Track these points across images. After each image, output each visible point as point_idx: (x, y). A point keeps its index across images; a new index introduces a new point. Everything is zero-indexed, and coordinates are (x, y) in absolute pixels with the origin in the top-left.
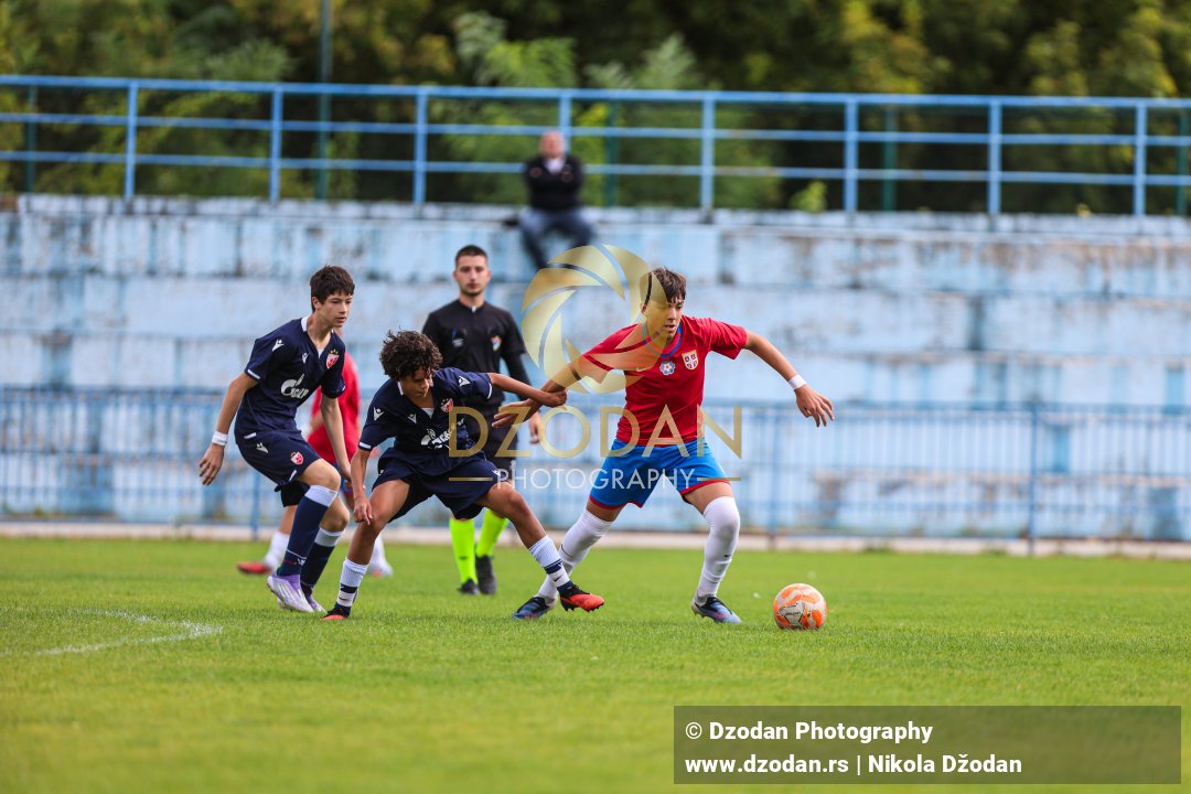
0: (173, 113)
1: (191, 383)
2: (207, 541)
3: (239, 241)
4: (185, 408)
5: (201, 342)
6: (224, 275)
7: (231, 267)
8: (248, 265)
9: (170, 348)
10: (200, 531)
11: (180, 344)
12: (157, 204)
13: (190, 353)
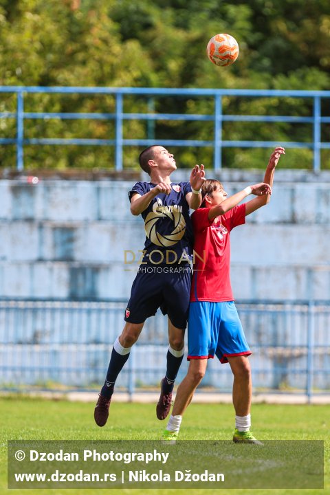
0: (246, 112)
1: (263, 297)
2: (274, 404)
3: (293, 199)
4: (259, 313)
5: (268, 270)
6: (284, 222)
7: (288, 217)
8: (299, 215)
9: (248, 273)
10: (271, 398)
11: (254, 271)
12: (236, 174)
13: (261, 276)
